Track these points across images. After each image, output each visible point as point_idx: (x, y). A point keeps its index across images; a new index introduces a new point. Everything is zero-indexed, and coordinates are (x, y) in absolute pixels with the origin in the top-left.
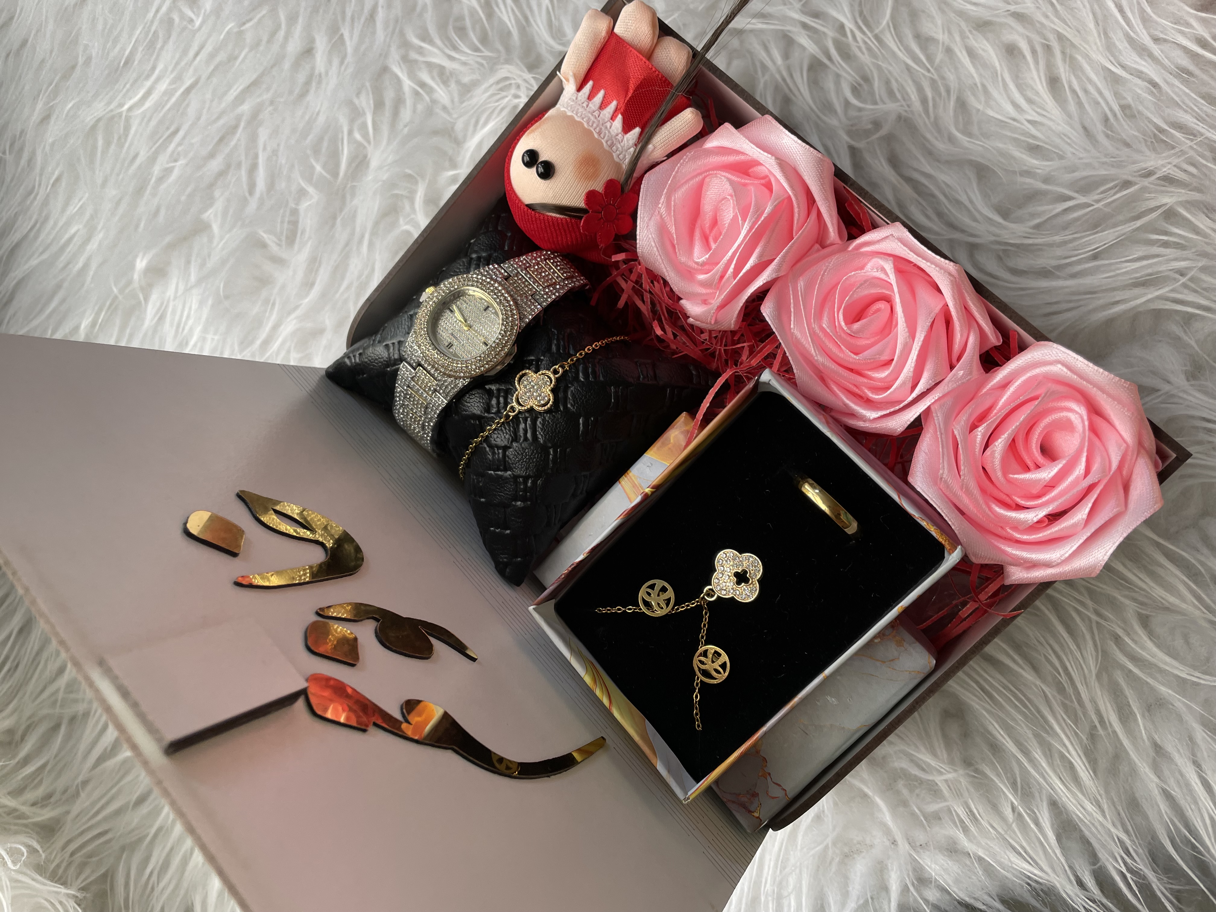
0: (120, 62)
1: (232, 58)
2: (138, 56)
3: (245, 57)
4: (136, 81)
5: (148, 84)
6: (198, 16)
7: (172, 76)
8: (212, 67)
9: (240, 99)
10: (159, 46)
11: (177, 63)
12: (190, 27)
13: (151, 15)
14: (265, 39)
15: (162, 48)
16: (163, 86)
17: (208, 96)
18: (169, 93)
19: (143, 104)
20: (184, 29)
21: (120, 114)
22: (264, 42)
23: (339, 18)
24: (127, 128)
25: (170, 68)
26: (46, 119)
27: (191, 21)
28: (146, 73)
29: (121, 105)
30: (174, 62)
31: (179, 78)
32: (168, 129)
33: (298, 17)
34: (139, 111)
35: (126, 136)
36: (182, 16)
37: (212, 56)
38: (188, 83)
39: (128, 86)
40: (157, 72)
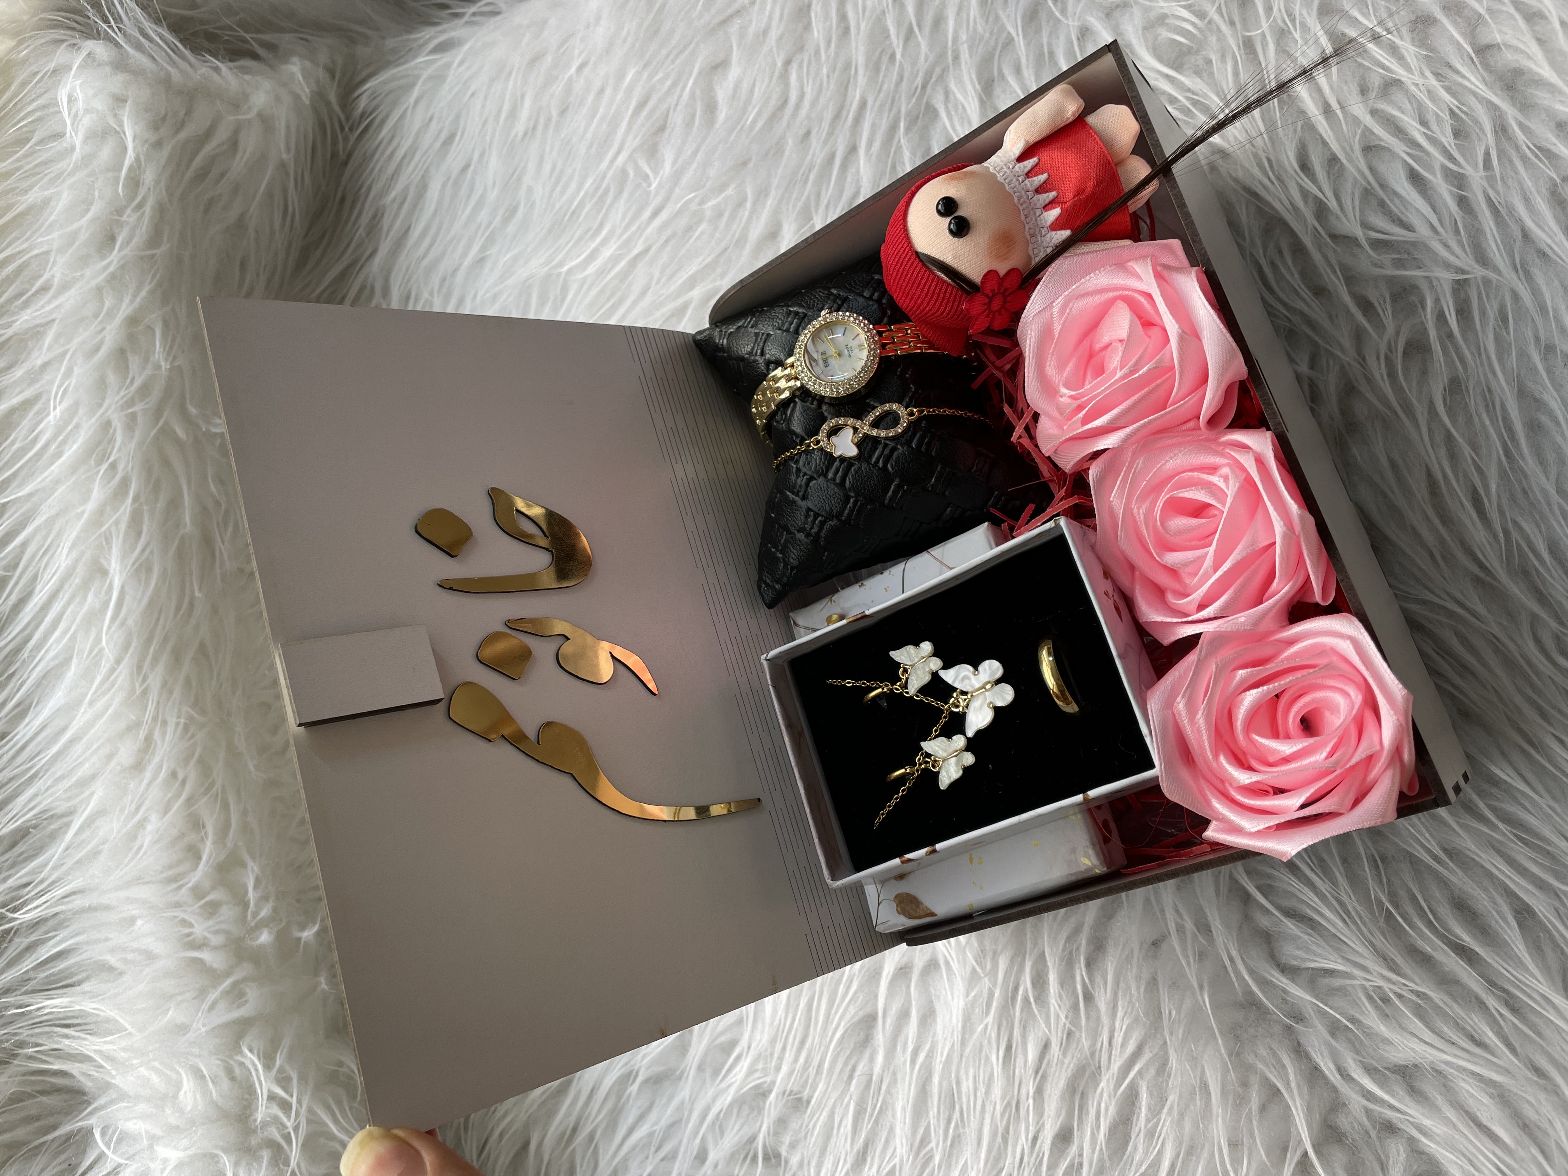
0: (565, 215)
1: (689, 229)
2: (587, 209)
3: (702, 233)
4: (580, 239)
5: (593, 245)
6: (656, 173)
7: (619, 242)
8: (664, 238)
9: (692, 283)
10: (609, 201)
11: (627, 227)
12: (644, 185)
13: (604, 165)
14: (727, 214)
15: (612, 204)
16: (607, 252)
17: (657, 274)
18: (615, 259)
19: (585, 269)
20: (638, 186)
21: (559, 274)
22: (725, 219)
23: (813, 204)
24: (565, 289)
25: (618, 232)
26: (480, 261)
27: (647, 176)
28: (591, 232)
29: (561, 264)
30: (623, 225)
31: (627, 244)
32: (608, 300)
33: (767, 195)
34: (579, 276)
35: (563, 300)
36: (638, 170)
37: (665, 225)
38: (636, 251)
39: (570, 245)
40: (604, 232)
